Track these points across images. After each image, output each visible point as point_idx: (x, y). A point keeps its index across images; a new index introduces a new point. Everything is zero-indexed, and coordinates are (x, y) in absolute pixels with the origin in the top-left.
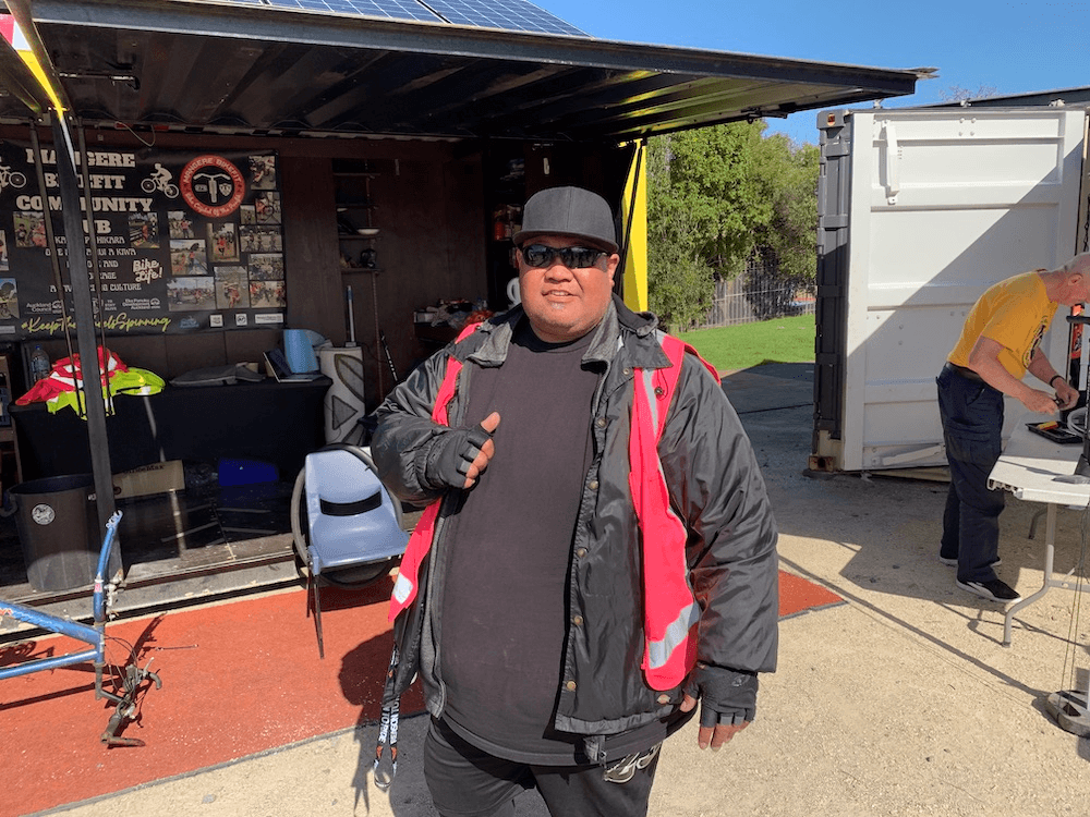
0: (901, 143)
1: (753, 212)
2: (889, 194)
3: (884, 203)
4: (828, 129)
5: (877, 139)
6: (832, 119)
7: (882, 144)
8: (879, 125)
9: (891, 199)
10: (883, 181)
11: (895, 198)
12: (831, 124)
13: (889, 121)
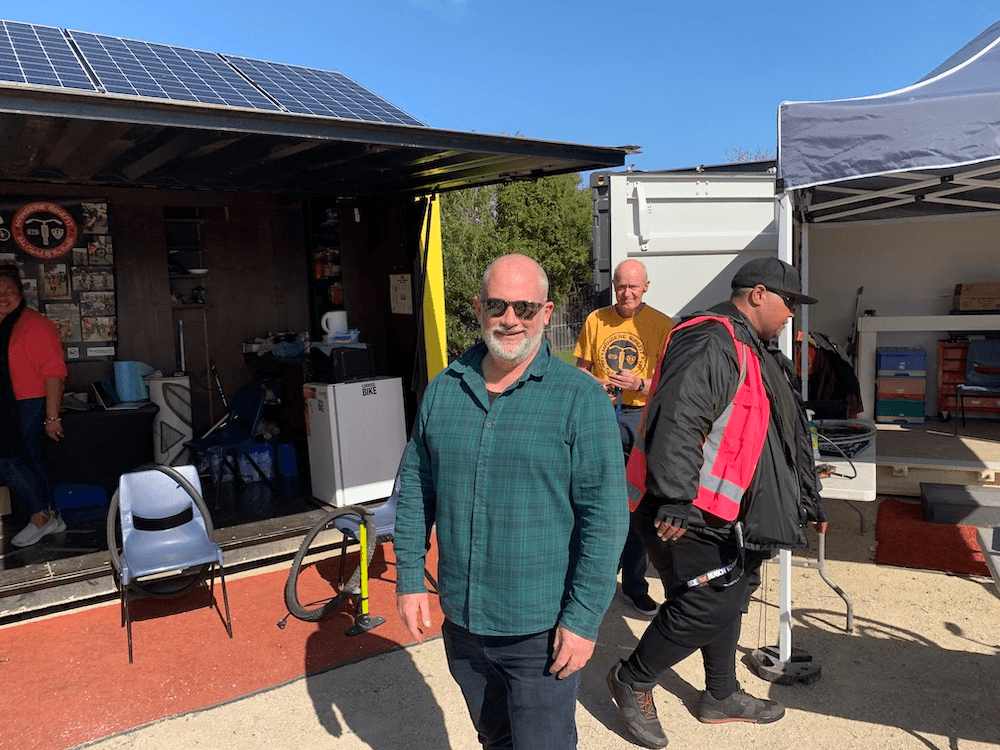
0: (649, 200)
1: (571, 254)
2: (642, 242)
3: (637, 249)
4: (599, 188)
5: (630, 197)
6: (601, 179)
7: (634, 201)
8: (632, 185)
9: (643, 246)
10: (637, 231)
11: (647, 245)
12: (601, 183)
13: (639, 183)
